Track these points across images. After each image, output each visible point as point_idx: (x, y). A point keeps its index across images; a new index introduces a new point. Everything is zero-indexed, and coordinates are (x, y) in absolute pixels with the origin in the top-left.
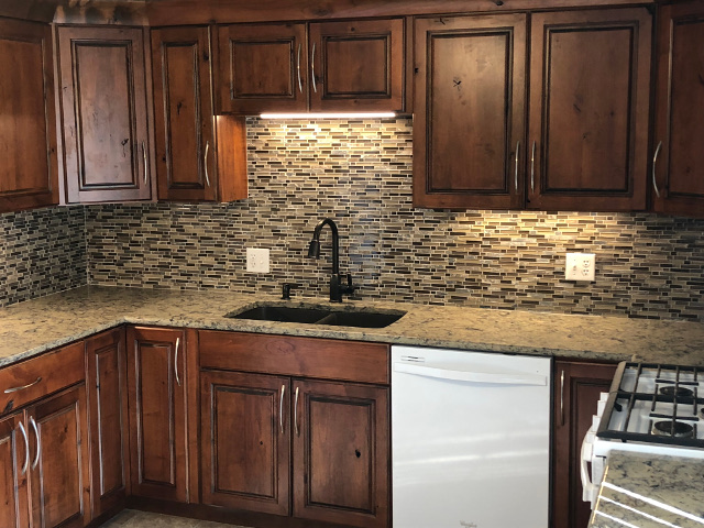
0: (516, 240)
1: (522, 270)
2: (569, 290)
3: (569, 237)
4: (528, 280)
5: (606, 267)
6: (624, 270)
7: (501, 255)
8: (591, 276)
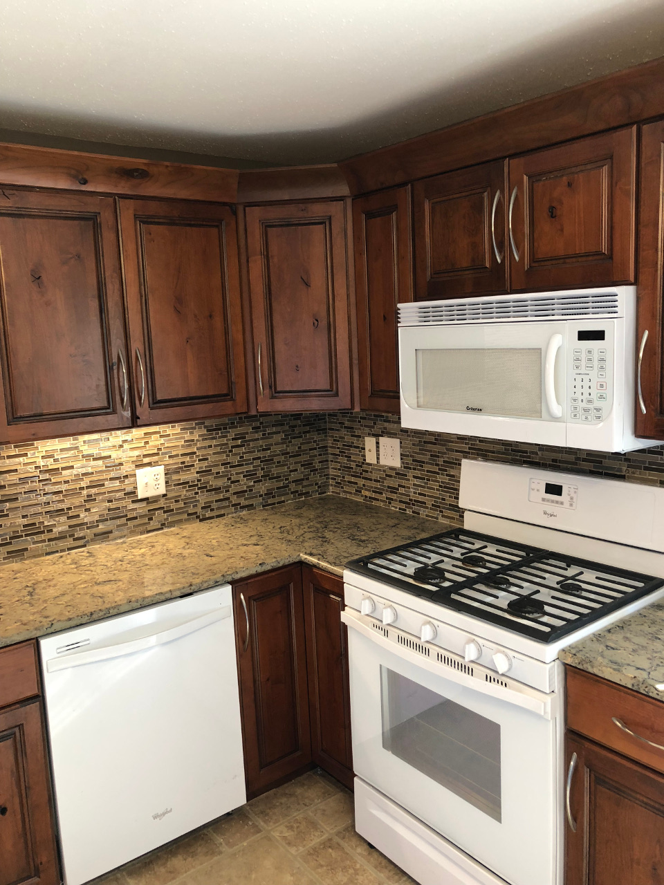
0: (80, 467)
1: (90, 499)
2: (142, 508)
3: (136, 453)
4: (98, 509)
5: (175, 477)
6: (191, 476)
7: (64, 487)
8: (162, 490)
